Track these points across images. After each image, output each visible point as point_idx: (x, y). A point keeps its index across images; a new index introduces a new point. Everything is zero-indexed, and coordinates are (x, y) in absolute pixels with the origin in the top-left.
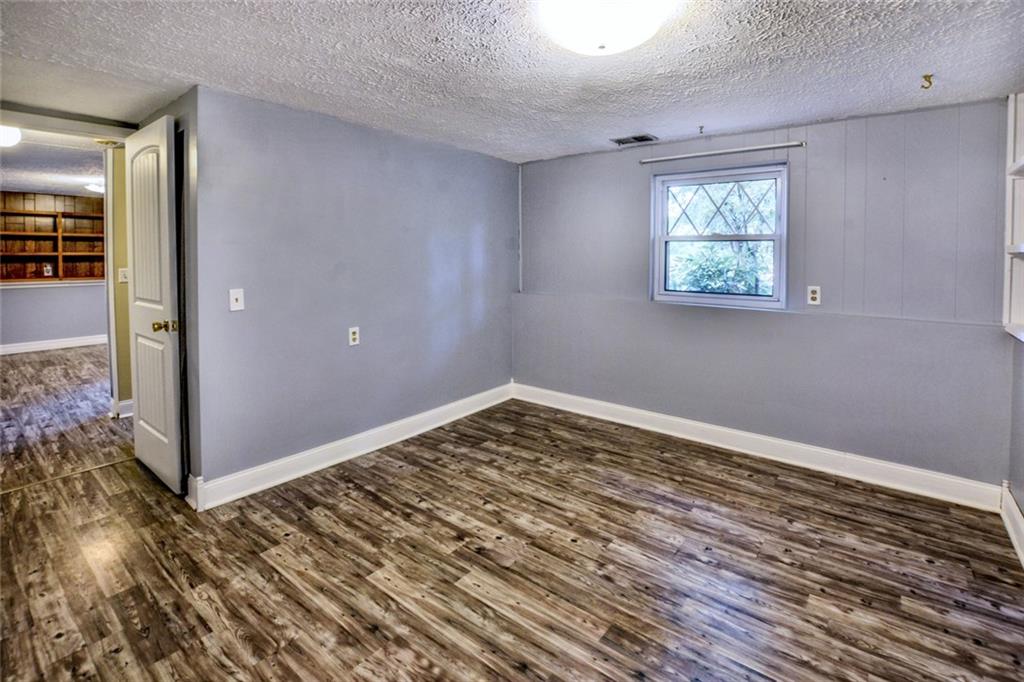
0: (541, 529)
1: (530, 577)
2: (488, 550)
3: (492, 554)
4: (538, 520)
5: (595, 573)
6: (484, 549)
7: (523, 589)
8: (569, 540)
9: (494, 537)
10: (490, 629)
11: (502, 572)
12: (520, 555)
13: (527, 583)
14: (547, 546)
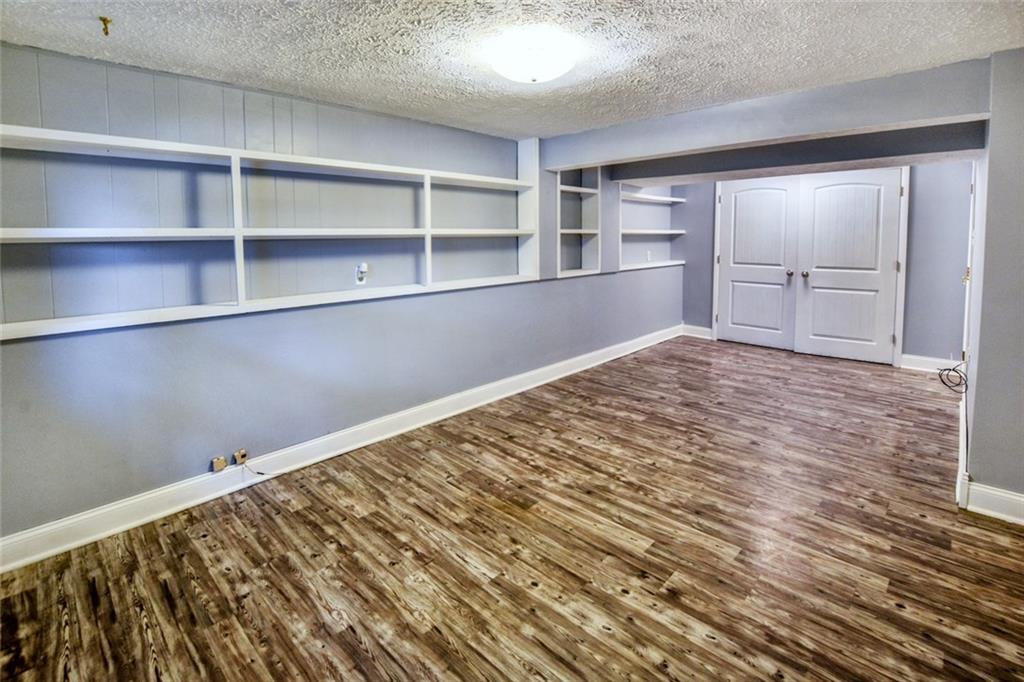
0: (573, 605)
1: (587, 546)
2: (633, 575)
3: (628, 570)
4: (577, 622)
5: (525, 546)
6: (639, 577)
7: (591, 535)
8: (541, 586)
9: (632, 594)
10: (614, 510)
11: (613, 550)
12: (597, 569)
13: (588, 540)
14: (568, 578)
